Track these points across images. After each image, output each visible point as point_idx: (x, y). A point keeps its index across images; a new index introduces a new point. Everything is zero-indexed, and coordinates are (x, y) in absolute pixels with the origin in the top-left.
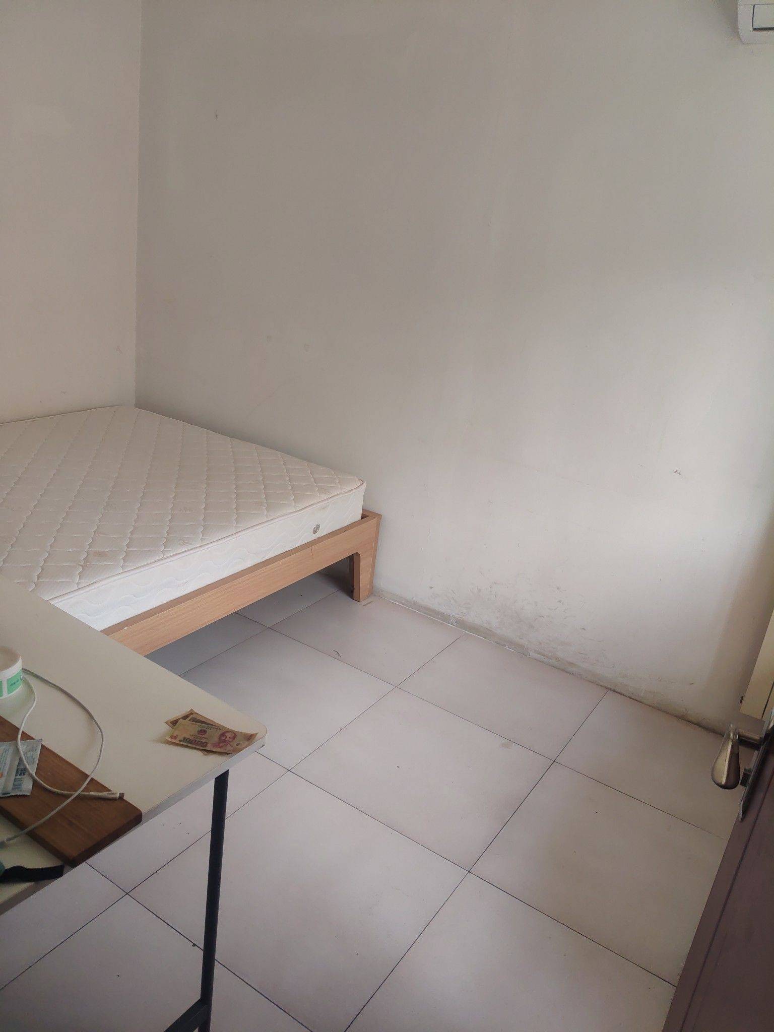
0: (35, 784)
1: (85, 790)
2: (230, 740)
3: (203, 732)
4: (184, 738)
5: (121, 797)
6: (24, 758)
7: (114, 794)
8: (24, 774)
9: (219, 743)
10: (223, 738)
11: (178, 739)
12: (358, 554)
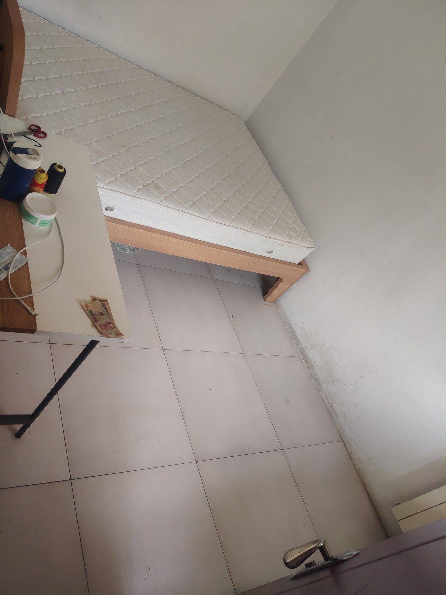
0: (7, 278)
1: (24, 300)
2: (110, 328)
3: (102, 314)
4: (91, 310)
5: (35, 316)
6: (13, 263)
7: (33, 312)
8: (6, 270)
9: (103, 325)
10: (107, 325)
11: (88, 308)
12: (282, 279)
